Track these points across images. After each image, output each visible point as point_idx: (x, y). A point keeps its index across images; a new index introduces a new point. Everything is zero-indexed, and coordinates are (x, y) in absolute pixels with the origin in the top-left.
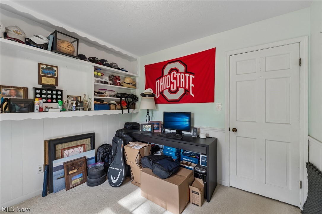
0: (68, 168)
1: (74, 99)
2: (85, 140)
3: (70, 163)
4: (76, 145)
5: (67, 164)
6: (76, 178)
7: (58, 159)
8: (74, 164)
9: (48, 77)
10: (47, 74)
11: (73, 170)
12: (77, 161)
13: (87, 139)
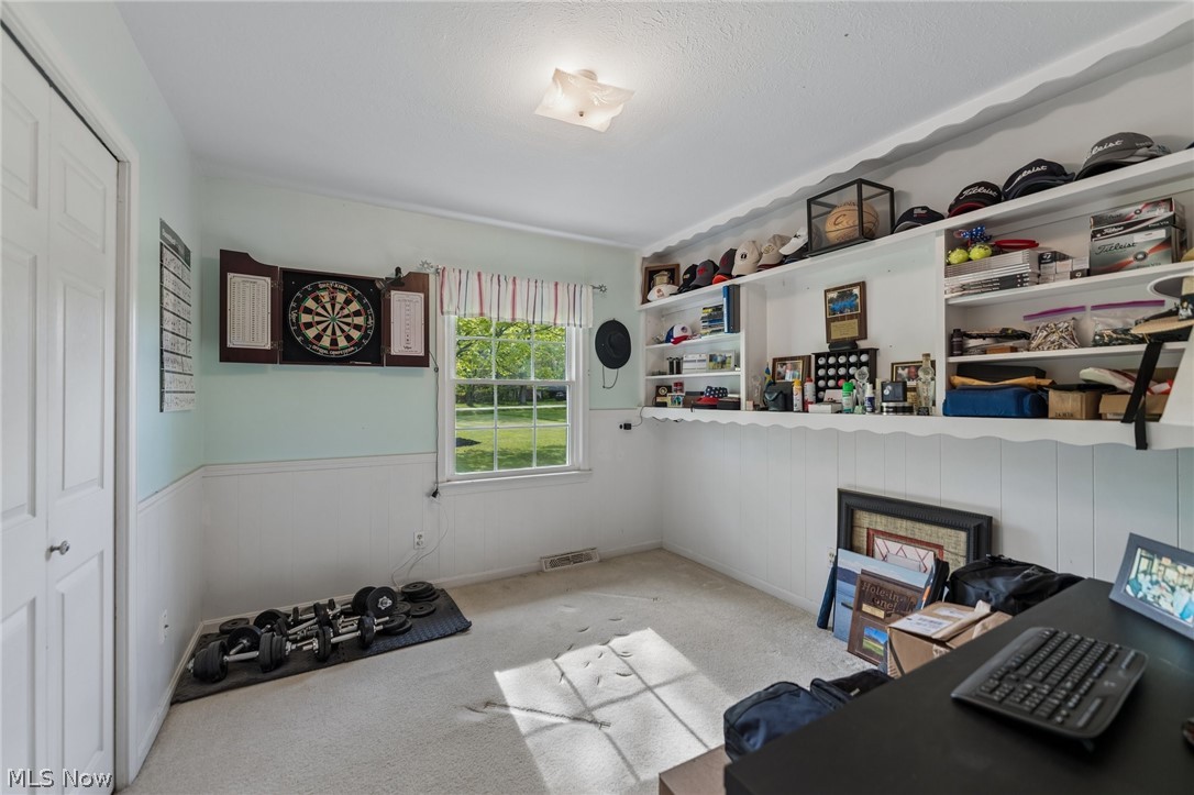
0: (864, 592)
1: (909, 372)
2: (943, 531)
3: (872, 580)
4: (910, 536)
5: (865, 578)
6: (875, 637)
7: (857, 552)
8: (881, 589)
9: (843, 319)
10: (841, 312)
11: (875, 606)
12: (891, 586)
13: (953, 531)
